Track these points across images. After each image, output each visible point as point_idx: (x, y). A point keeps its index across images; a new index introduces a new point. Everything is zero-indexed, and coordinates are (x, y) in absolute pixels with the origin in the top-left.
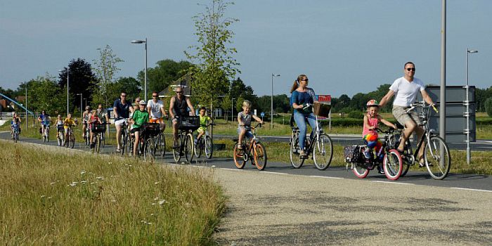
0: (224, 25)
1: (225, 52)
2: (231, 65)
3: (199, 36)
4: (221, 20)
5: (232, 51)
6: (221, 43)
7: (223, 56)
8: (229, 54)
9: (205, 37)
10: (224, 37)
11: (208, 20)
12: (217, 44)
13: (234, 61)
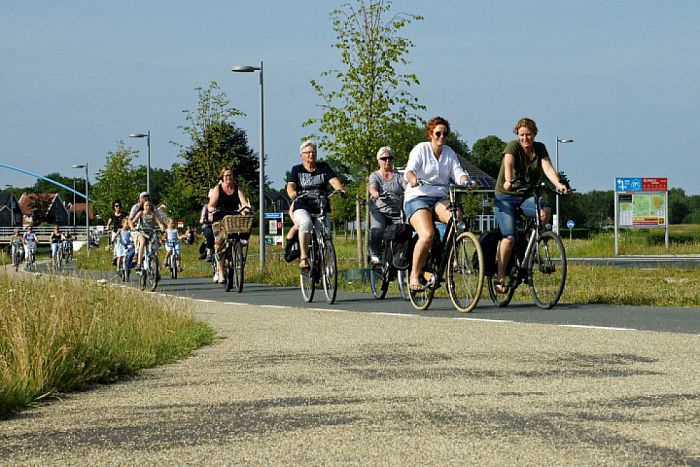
0: (391, 26)
1: (395, 82)
2: (409, 109)
3: (342, 50)
4: (386, 18)
5: (411, 80)
6: (387, 63)
7: (391, 90)
8: (402, 86)
9: (354, 51)
10: (393, 52)
11: (360, 18)
12: (378, 66)
13: (414, 102)
